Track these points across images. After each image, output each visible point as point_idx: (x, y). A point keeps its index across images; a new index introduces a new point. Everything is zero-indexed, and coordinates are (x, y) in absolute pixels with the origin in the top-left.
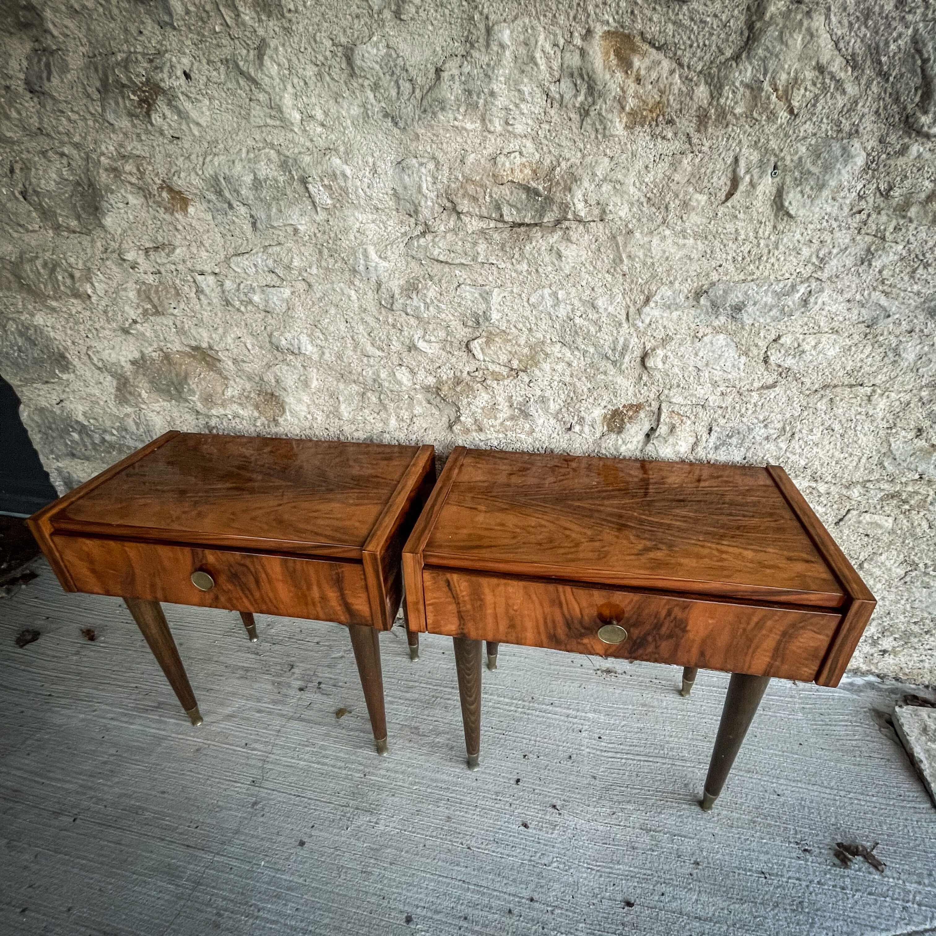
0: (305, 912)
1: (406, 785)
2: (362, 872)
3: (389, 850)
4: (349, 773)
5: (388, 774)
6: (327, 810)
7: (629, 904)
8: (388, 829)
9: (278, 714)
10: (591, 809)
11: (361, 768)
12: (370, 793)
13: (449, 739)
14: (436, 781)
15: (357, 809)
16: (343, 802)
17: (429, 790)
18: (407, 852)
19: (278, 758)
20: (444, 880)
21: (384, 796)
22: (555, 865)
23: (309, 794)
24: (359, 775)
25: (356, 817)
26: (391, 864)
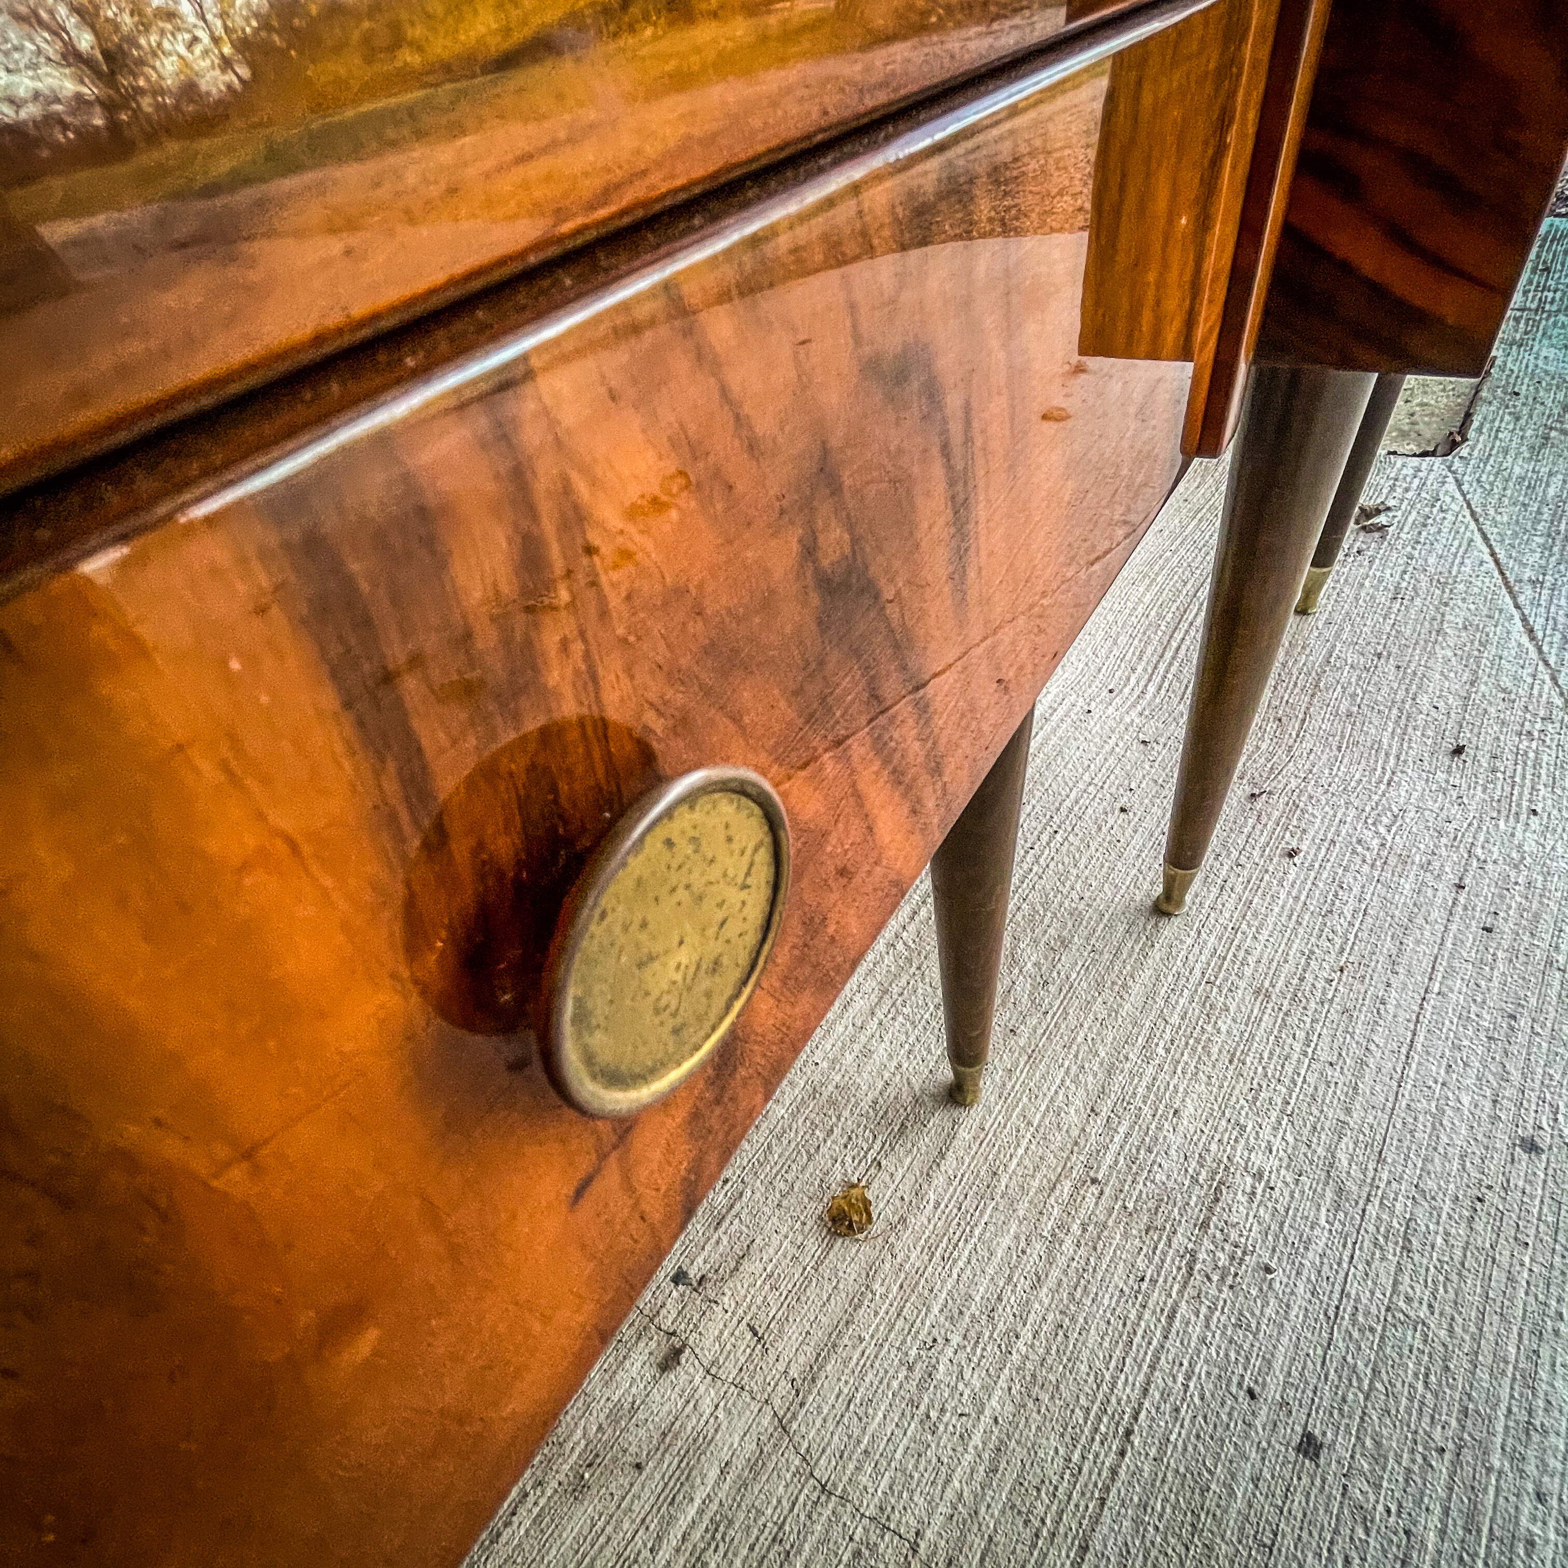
0: (1543, 1467)
1: (1150, 1070)
2: (1407, 1249)
3: (1343, 1158)
4: (1076, 1228)
5: (1105, 1112)
6: (1196, 1331)
7: (1458, 751)
8: (1277, 1143)
9: (743, 1485)
10: (1264, 746)
11: (1066, 1187)
12: (1160, 1177)
13: (1036, 942)
14: (1150, 995)
15: (1205, 1225)
16: (1173, 1265)
17: (1175, 1019)
18: (1348, 1111)
19: (944, 1509)
20: (1420, 1038)
21: (1175, 1140)
22: (1382, 830)
23: (1126, 1392)
24: (1090, 1201)
25: (1234, 1235)
26: (1381, 1159)
